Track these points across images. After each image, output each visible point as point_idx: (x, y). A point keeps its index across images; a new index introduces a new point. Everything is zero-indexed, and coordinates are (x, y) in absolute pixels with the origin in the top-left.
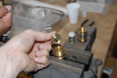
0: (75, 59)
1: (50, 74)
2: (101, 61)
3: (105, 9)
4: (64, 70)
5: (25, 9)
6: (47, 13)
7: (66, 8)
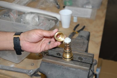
0: (80, 60)
1: (62, 74)
2: (96, 61)
3: (92, 14)
4: (74, 69)
5: (19, 15)
6: (40, 18)
7: (60, 14)
